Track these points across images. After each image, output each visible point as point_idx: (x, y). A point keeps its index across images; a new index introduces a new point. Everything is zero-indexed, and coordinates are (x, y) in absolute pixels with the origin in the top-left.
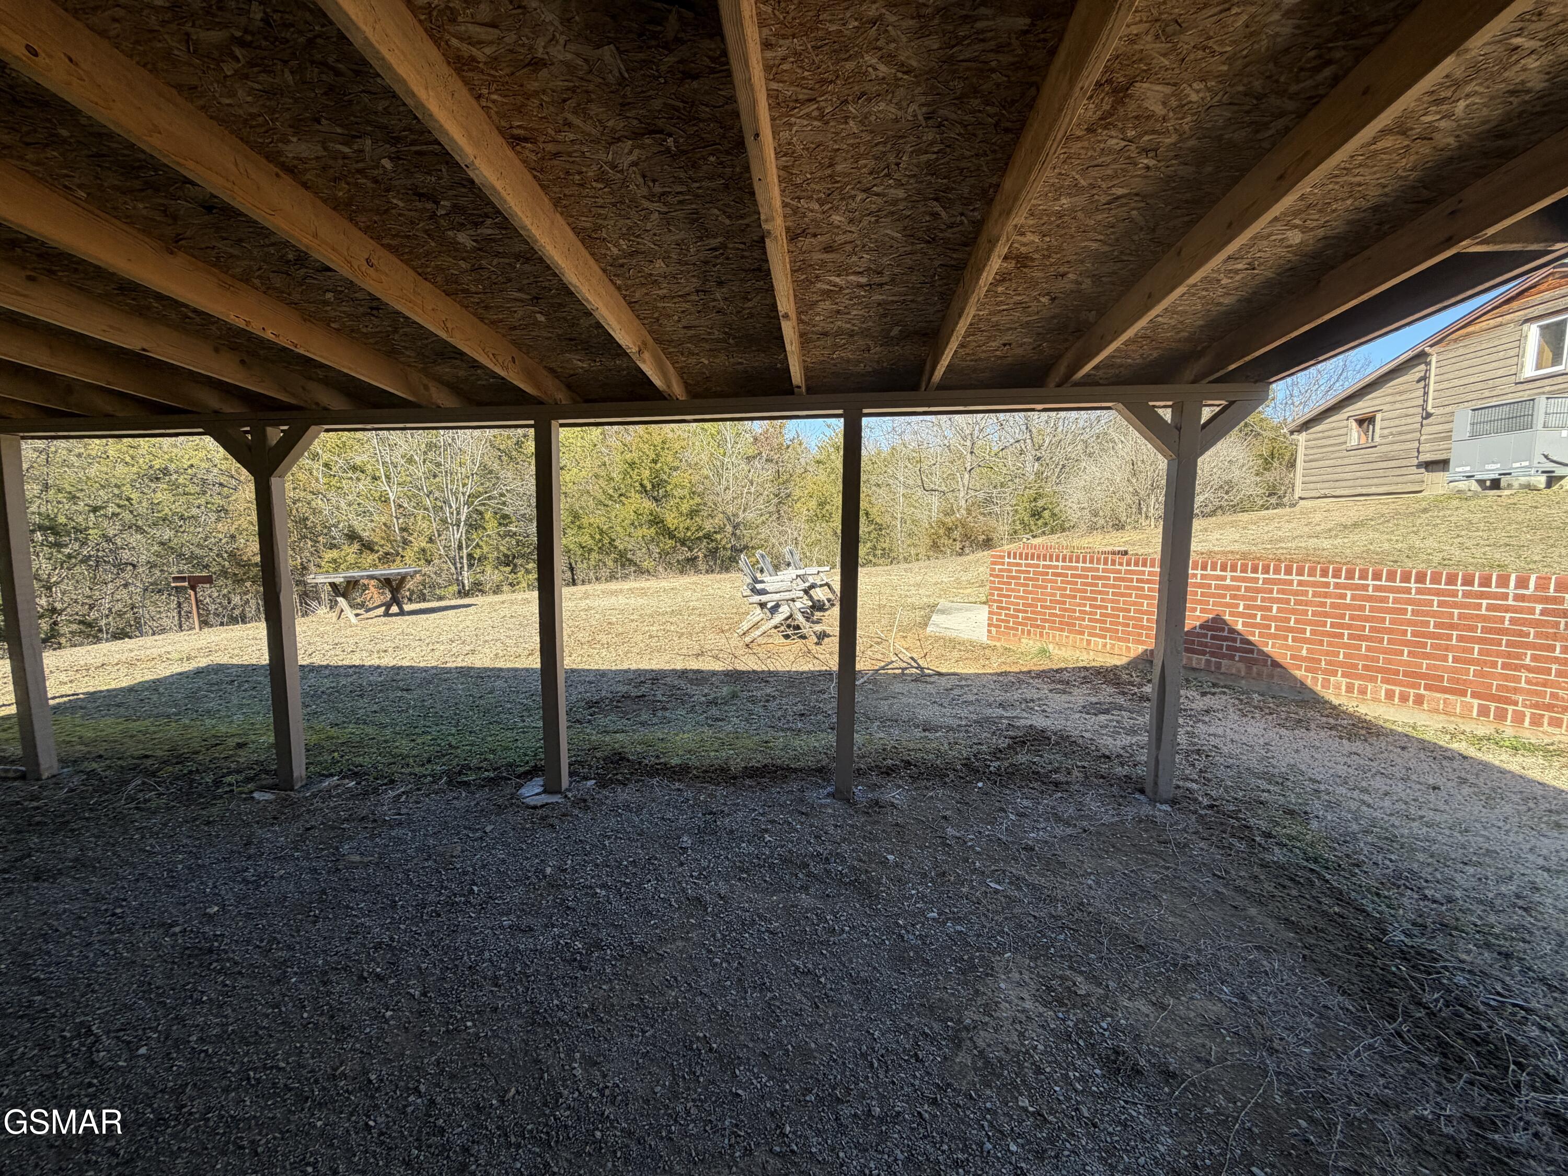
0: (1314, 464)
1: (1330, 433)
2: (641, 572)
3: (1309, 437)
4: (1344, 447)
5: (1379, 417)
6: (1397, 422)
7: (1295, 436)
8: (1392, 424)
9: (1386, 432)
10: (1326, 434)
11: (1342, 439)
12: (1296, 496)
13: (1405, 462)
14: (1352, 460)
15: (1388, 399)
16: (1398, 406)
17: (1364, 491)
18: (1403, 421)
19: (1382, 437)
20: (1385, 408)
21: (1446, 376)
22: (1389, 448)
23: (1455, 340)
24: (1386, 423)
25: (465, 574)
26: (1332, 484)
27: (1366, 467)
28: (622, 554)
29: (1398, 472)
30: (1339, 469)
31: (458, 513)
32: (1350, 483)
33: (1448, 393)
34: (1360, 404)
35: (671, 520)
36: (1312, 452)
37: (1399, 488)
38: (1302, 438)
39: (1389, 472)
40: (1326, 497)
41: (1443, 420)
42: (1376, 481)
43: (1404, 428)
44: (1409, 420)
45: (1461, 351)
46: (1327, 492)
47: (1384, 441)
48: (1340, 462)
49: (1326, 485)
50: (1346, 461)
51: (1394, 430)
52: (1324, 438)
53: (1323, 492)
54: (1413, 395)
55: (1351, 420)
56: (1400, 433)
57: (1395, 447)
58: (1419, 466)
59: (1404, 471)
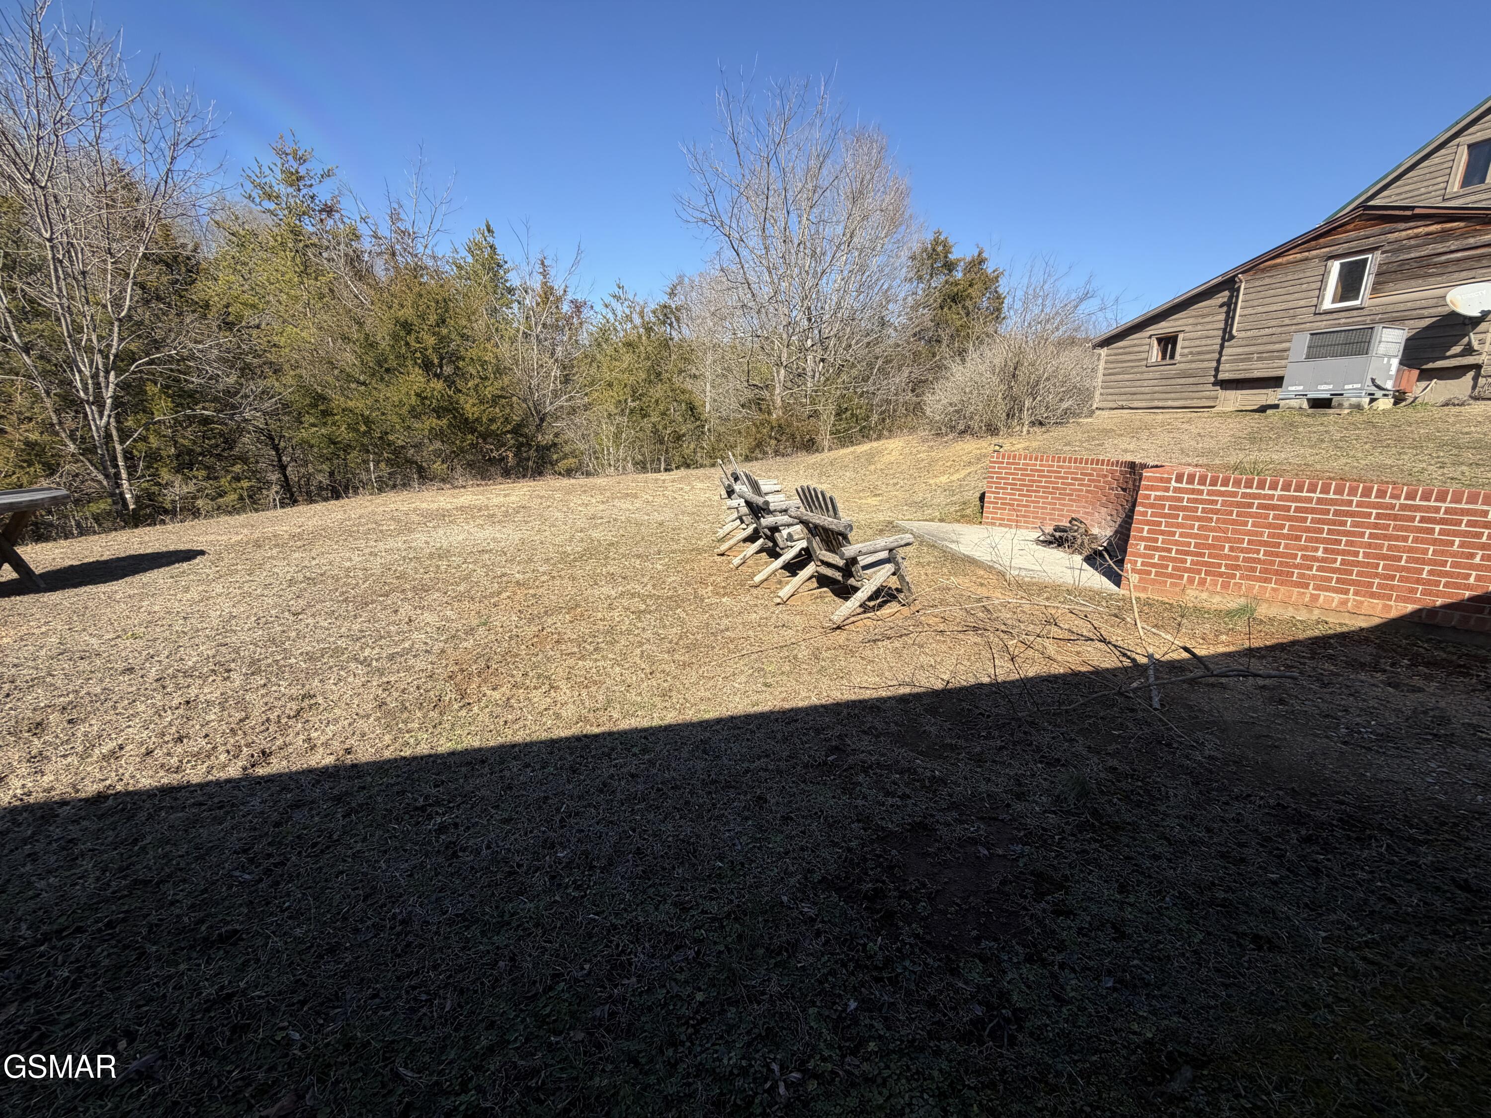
0: (1113, 378)
1: (1131, 349)
2: (424, 476)
3: (1110, 352)
4: (1144, 363)
5: (1181, 336)
6: (1198, 342)
7: (1098, 351)
8: (1193, 344)
9: (1186, 351)
10: (1127, 350)
11: (1144, 355)
12: (1094, 407)
13: (1202, 380)
14: (1151, 376)
15: (1191, 321)
16: (1199, 327)
17: (1160, 404)
18: (1204, 342)
19: (1182, 355)
20: (1186, 329)
21: (1251, 303)
22: (1188, 366)
23: (1263, 270)
24: (1187, 343)
25: (125, 484)
26: (1130, 397)
27: (1164, 382)
28: (398, 451)
29: (1195, 388)
30: (1138, 383)
31: (97, 385)
32: (1148, 396)
33: (1251, 318)
34: (1163, 324)
35: (470, 407)
36: (1112, 366)
37: (1195, 403)
38: (1104, 352)
39: (1186, 388)
40: (1123, 408)
41: (1244, 343)
42: (1173, 395)
43: (1205, 348)
44: (1209, 342)
45: (1267, 281)
46: (1124, 403)
47: (1184, 359)
48: (1139, 376)
49: (1124, 397)
50: (1145, 376)
51: (1195, 350)
52: (1126, 354)
53: (1120, 403)
54: (1215, 318)
55: (1154, 338)
56: (1199, 353)
57: (1193, 365)
58: (1214, 384)
59: (1200, 388)
